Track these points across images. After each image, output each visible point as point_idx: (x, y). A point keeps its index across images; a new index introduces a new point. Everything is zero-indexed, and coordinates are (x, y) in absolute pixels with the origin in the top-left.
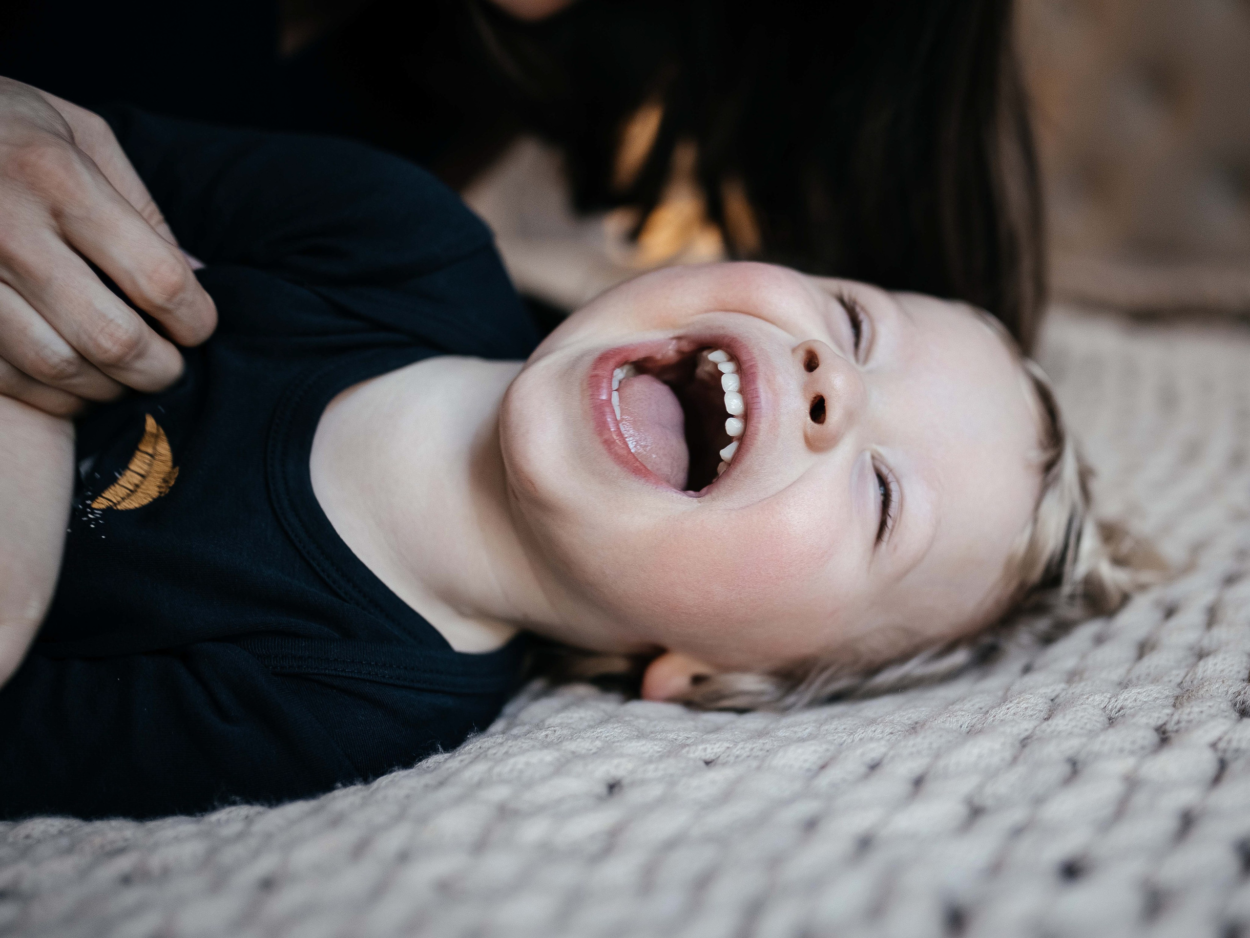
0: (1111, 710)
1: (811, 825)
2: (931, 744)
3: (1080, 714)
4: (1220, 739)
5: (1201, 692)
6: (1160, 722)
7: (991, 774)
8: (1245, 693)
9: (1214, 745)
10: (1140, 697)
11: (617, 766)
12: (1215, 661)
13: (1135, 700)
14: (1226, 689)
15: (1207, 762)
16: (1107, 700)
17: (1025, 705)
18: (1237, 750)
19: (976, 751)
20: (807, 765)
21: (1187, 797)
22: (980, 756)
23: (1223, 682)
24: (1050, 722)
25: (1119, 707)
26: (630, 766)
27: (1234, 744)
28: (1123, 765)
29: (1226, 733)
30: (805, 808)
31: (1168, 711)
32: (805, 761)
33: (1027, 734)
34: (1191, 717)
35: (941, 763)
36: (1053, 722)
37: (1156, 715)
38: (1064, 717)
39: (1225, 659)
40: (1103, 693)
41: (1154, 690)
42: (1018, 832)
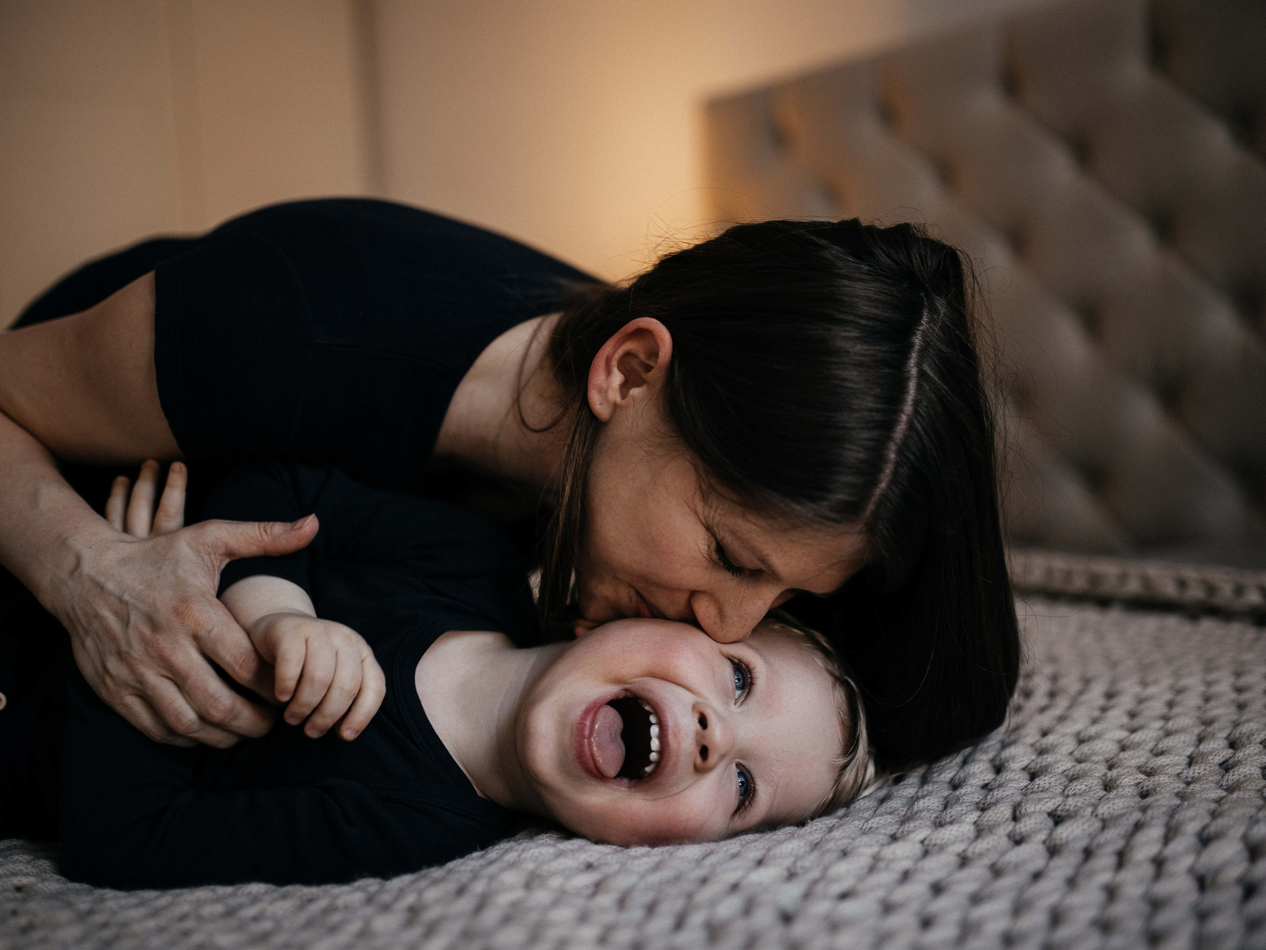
0: (865, 830)
1: (704, 881)
2: (764, 846)
3: (847, 830)
4: (925, 839)
5: (916, 817)
6: (892, 833)
7: (798, 858)
8: (941, 817)
9: (922, 842)
10: (880, 821)
11: (591, 856)
12: (924, 801)
13: (878, 823)
14: (930, 815)
15: (918, 849)
16: (862, 824)
17: (816, 828)
18: (935, 845)
19: (790, 846)
20: (696, 857)
21: (906, 864)
22: (793, 849)
23: (928, 811)
24: (830, 834)
25: (869, 827)
26: (597, 856)
27: (933, 841)
28: (870, 851)
29: (929, 836)
30: (700, 873)
31: (896, 826)
32: (695, 855)
33: (818, 841)
34: (910, 829)
35: (772, 853)
36: (832, 834)
37: (890, 828)
38: (838, 831)
39: (929, 800)
40: (860, 820)
41: (889, 818)
42: (815, 882)
